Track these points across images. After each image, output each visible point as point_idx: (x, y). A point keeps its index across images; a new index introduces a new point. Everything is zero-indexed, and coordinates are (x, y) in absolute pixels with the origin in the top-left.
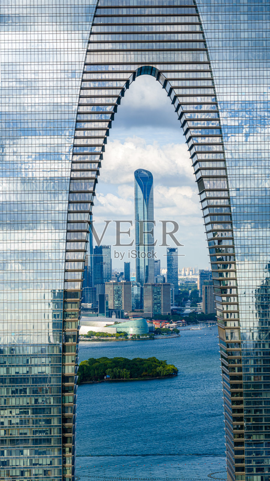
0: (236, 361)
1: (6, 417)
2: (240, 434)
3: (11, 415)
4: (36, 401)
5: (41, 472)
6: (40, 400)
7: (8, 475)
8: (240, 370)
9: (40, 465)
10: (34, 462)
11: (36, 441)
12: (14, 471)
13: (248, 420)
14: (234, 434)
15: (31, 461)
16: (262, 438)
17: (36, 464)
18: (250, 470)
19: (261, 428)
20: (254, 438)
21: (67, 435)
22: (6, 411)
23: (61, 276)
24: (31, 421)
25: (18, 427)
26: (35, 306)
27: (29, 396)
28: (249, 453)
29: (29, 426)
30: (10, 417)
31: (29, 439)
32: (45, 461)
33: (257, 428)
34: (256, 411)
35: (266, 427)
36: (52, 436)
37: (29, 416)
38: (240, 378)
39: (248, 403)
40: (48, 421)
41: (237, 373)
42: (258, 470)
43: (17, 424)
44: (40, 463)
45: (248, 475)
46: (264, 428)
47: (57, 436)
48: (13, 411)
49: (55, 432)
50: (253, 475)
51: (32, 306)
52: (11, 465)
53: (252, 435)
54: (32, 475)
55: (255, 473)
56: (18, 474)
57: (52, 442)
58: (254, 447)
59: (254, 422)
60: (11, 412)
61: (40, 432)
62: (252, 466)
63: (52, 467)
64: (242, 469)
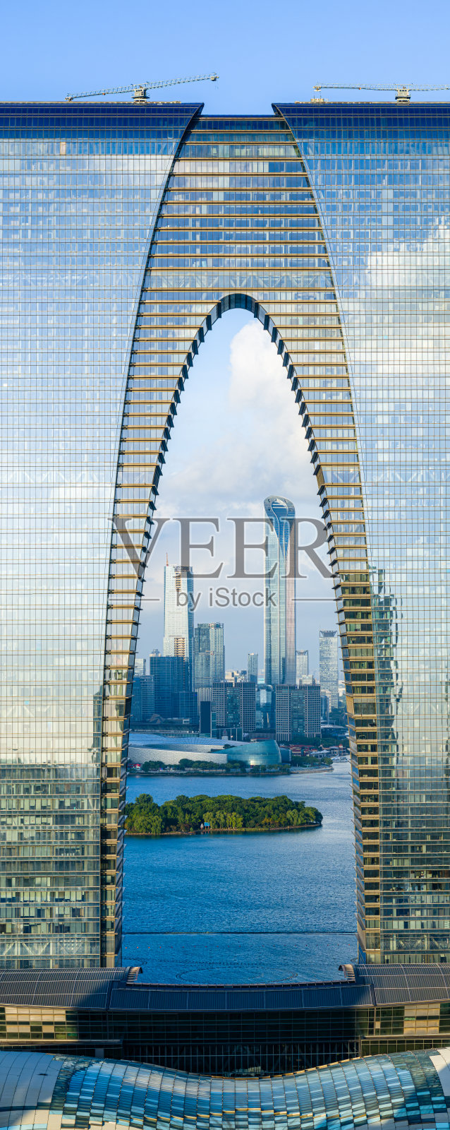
0: (369, 748)
1: (15, 828)
2: (373, 859)
3: (22, 825)
4: (62, 804)
5: (68, 911)
6: (67, 803)
7: (18, 915)
8: (374, 761)
9: (66, 900)
10: (57, 897)
11: (61, 865)
12: (27, 909)
13: (387, 837)
14: (365, 859)
15: (53, 894)
16: (407, 863)
17: (61, 900)
18: (388, 912)
19: (406, 848)
20: (394, 864)
21: (108, 857)
22: (15, 820)
23: (102, 615)
24: (53, 834)
25: (33, 843)
26: (62, 660)
27: (49, 797)
28: (387, 887)
29: (50, 842)
30: (21, 828)
31: (49, 862)
32: (74, 895)
33: (398, 849)
34: (399, 824)
35: (413, 847)
36: (86, 858)
37: (51, 828)
38: (373, 773)
39: (386, 811)
40: (79, 835)
41: (370, 766)
42: (400, 912)
43: (32, 838)
44: (66, 898)
45: (384, 919)
46: (410, 849)
47: (93, 858)
48: (26, 819)
49: (91, 852)
50: (392, 919)
51: (56, 660)
52: (22, 900)
53: (391, 860)
54: (54, 915)
55: (395, 916)
56: (33, 913)
57: (86, 866)
58: (395, 878)
59: (395, 840)
60: (22, 821)
61: (67, 851)
62: (391, 906)
63: (85, 905)
64: (376, 912)
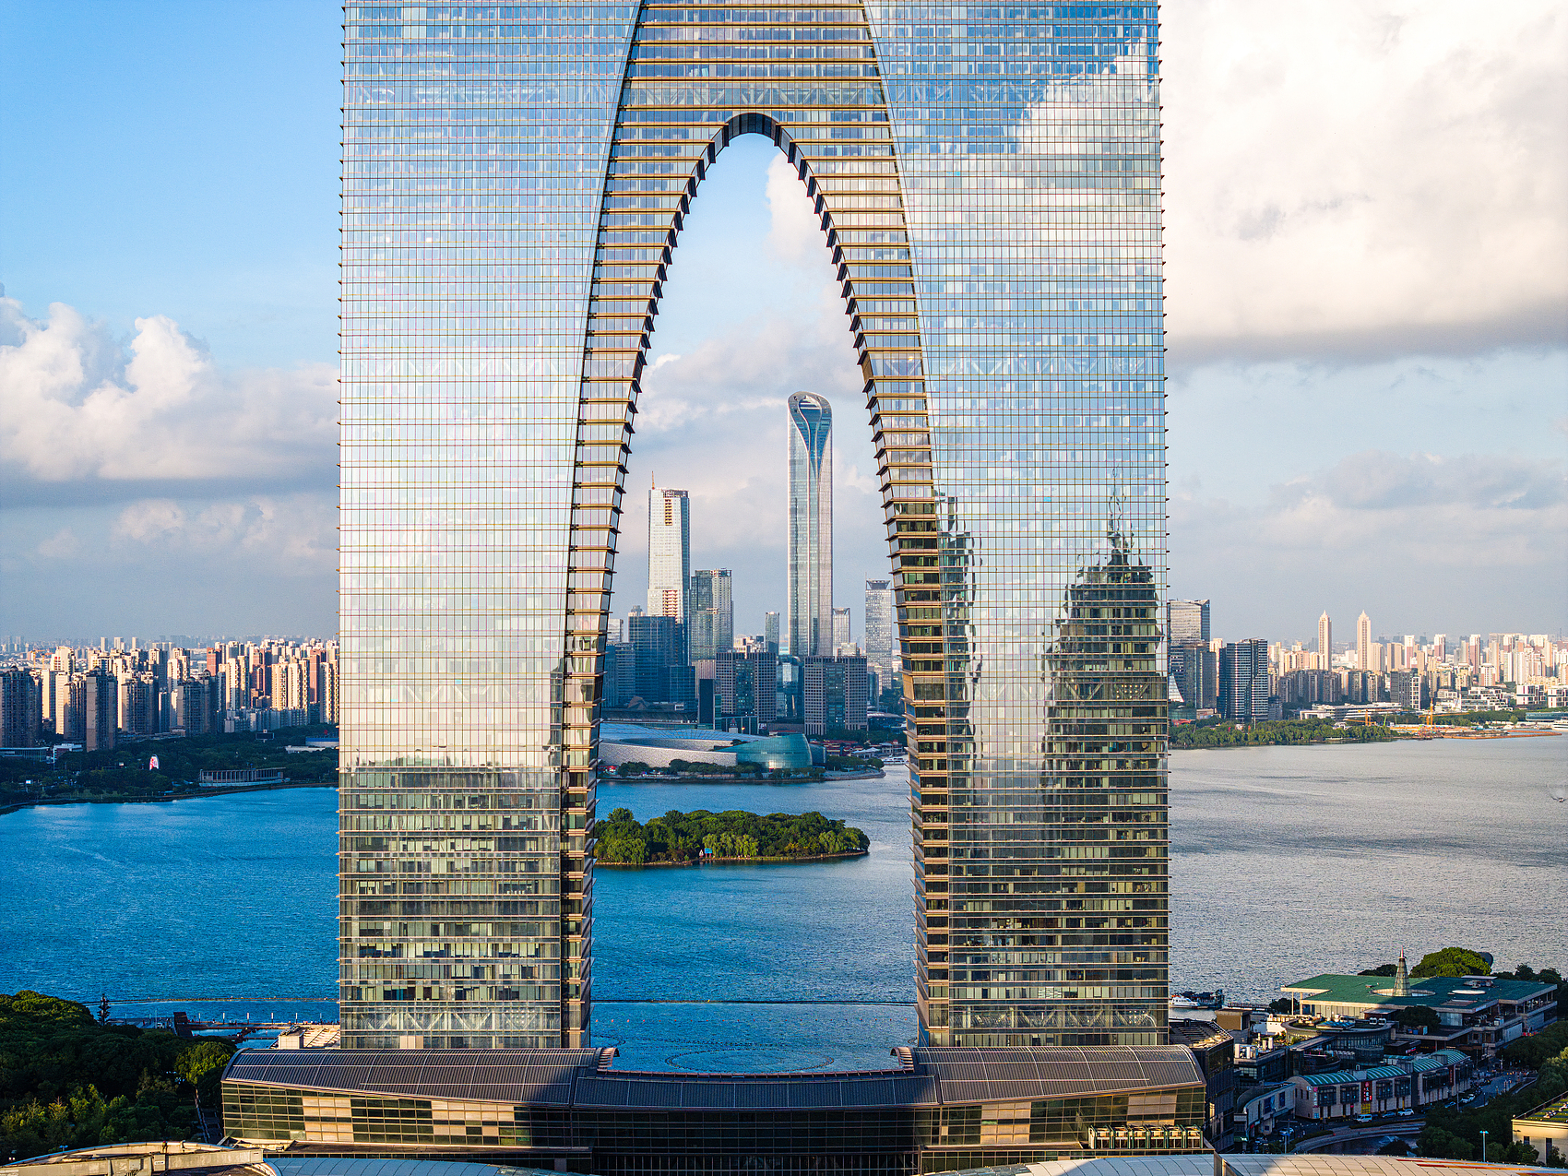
0: (935, 748)
1: (443, 855)
2: (939, 902)
3: (453, 851)
4: (507, 822)
5: (516, 970)
6: (515, 822)
7: (447, 975)
8: (942, 765)
9: (514, 956)
10: (501, 951)
11: (505, 906)
12: (460, 966)
13: (959, 871)
14: (929, 901)
15: (495, 947)
16: (987, 908)
17: (507, 955)
18: (960, 975)
19: (985, 887)
20: (970, 908)
21: (572, 896)
22: (443, 843)
23: (561, 560)
24: (495, 864)
25: (467, 875)
26: (506, 622)
27: (491, 812)
28: (959, 940)
29: (492, 876)
30: (451, 855)
31: (490, 902)
32: (525, 948)
33: (975, 888)
34: (976, 853)
35: (994, 885)
36: (541, 897)
37: (491, 855)
38: (940, 782)
39: (958, 835)
40: (532, 866)
41: (936, 772)
42: (976, 976)
43: (467, 869)
44: (514, 951)
45: (954, 985)
46: (991, 888)
47: (551, 898)
48: (459, 843)
49: (547, 890)
50: (965, 985)
51: (499, 622)
52: (453, 954)
53: (965, 903)
54: (497, 976)
55: (970, 981)
56: (468, 973)
57: (540, 908)
58: (970, 929)
59: (970, 876)
60: (453, 846)
61: (515, 888)
62: (964, 967)
63: (539, 961)
64: (943, 974)
